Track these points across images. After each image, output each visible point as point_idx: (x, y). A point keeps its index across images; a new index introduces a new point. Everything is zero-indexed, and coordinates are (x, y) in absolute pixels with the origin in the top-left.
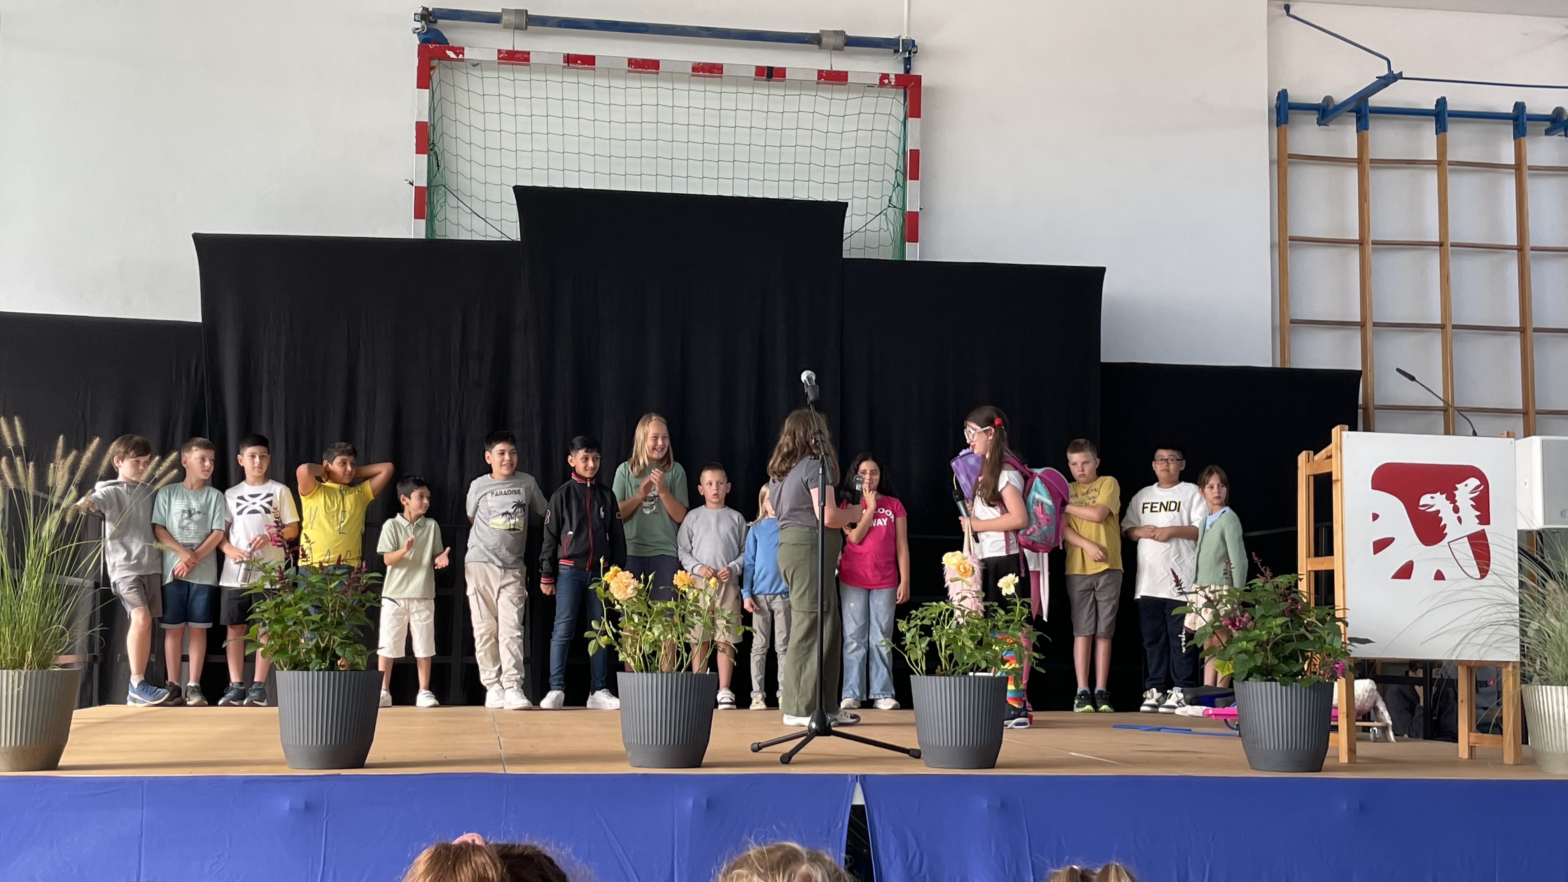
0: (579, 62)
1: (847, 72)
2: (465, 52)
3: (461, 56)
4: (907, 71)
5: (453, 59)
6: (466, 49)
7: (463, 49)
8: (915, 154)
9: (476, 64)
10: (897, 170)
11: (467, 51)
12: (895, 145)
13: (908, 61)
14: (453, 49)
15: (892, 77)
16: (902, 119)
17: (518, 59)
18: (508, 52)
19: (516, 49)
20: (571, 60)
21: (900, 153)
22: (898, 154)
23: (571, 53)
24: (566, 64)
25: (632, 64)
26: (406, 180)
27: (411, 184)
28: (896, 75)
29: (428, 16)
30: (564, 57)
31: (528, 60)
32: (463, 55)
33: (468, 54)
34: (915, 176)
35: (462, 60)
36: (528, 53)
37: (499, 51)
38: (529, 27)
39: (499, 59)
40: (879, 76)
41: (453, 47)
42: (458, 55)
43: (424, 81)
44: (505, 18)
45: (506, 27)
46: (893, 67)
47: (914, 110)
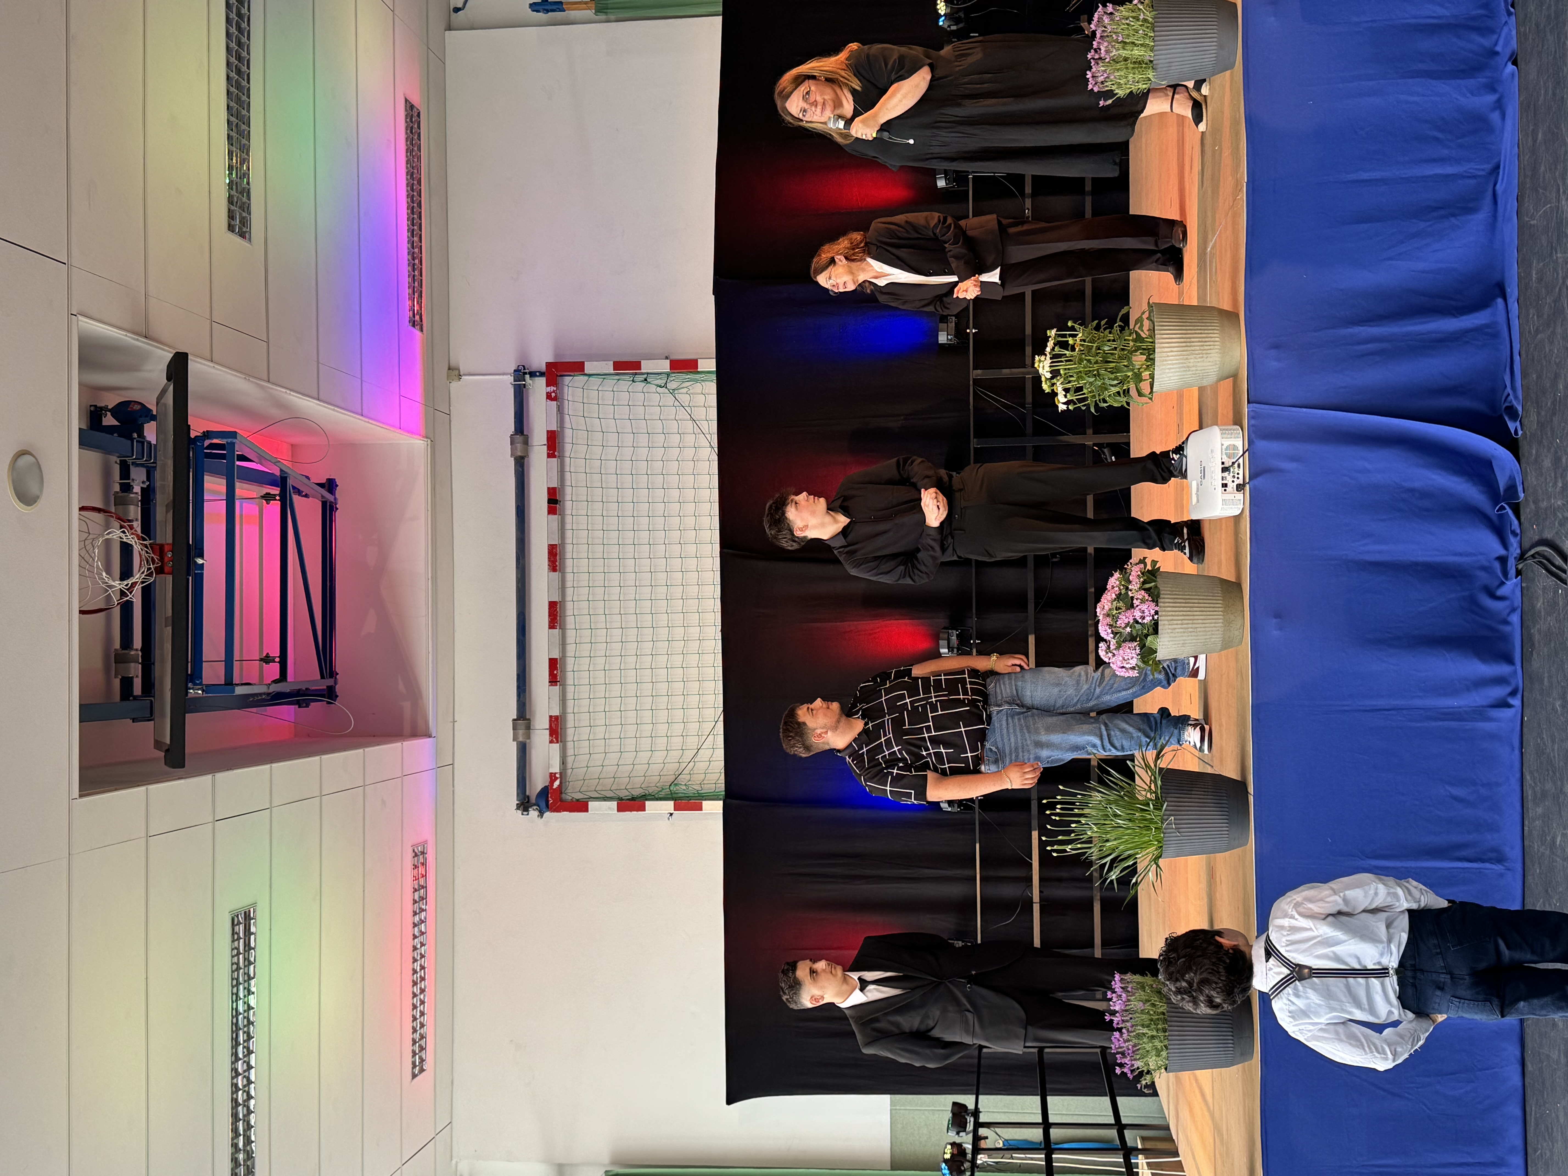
0: (555, 672)
1: (548, 431)
2: (554, 772)
3: (558, 776)
4: (542, 374)
5: (561, 782)
6: (551, 771)
7: (551, 773)
8: (618, 366)
9: (563, 762)
10: (633, 381)
11: (552, 771)
12: (610, 382)
13: (533, 374)
14: (552, 781)
15: (549, 389)
16: (586, 378)
17: (557, 725)
18: (551, 735)
19: (548, 727)
20: (553, 680)
21: (617, 377)
22: (619, 380)
23: (548, 680)
24: (558, 683)
25: (554, 626)
26: (669, 819)
27: (671, 814)
28: (547, 386)
29: (524, 805)
30: (552, 685)
31: (557, 718)
32: (556, 773)
33: (556, 769)
34: (636, 365)
35: (561, 774)
36: (551, 717)
37: (551, 742)
38: (527, 717)
39: (557, 742)
40: (549, 402)
41: (550, 782)
42: (556, 779)
43: (581, 806)
44: (521, 739)
45: (528, 736)
46: (538, 388)
47: (578, 368)
